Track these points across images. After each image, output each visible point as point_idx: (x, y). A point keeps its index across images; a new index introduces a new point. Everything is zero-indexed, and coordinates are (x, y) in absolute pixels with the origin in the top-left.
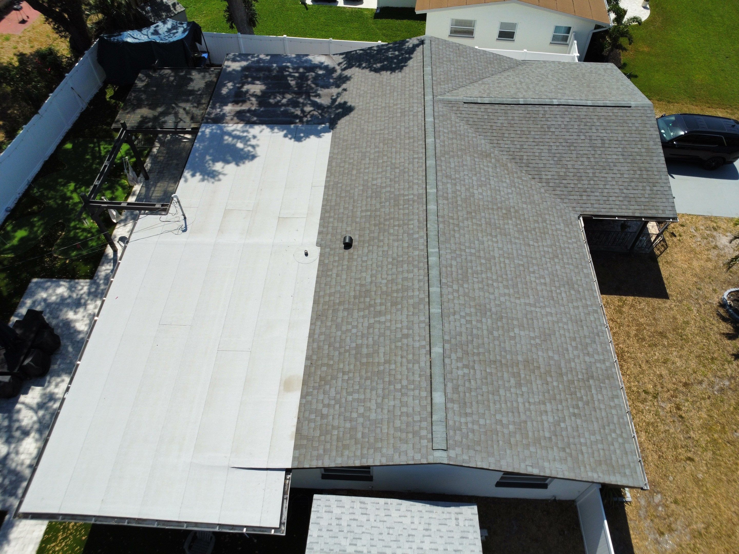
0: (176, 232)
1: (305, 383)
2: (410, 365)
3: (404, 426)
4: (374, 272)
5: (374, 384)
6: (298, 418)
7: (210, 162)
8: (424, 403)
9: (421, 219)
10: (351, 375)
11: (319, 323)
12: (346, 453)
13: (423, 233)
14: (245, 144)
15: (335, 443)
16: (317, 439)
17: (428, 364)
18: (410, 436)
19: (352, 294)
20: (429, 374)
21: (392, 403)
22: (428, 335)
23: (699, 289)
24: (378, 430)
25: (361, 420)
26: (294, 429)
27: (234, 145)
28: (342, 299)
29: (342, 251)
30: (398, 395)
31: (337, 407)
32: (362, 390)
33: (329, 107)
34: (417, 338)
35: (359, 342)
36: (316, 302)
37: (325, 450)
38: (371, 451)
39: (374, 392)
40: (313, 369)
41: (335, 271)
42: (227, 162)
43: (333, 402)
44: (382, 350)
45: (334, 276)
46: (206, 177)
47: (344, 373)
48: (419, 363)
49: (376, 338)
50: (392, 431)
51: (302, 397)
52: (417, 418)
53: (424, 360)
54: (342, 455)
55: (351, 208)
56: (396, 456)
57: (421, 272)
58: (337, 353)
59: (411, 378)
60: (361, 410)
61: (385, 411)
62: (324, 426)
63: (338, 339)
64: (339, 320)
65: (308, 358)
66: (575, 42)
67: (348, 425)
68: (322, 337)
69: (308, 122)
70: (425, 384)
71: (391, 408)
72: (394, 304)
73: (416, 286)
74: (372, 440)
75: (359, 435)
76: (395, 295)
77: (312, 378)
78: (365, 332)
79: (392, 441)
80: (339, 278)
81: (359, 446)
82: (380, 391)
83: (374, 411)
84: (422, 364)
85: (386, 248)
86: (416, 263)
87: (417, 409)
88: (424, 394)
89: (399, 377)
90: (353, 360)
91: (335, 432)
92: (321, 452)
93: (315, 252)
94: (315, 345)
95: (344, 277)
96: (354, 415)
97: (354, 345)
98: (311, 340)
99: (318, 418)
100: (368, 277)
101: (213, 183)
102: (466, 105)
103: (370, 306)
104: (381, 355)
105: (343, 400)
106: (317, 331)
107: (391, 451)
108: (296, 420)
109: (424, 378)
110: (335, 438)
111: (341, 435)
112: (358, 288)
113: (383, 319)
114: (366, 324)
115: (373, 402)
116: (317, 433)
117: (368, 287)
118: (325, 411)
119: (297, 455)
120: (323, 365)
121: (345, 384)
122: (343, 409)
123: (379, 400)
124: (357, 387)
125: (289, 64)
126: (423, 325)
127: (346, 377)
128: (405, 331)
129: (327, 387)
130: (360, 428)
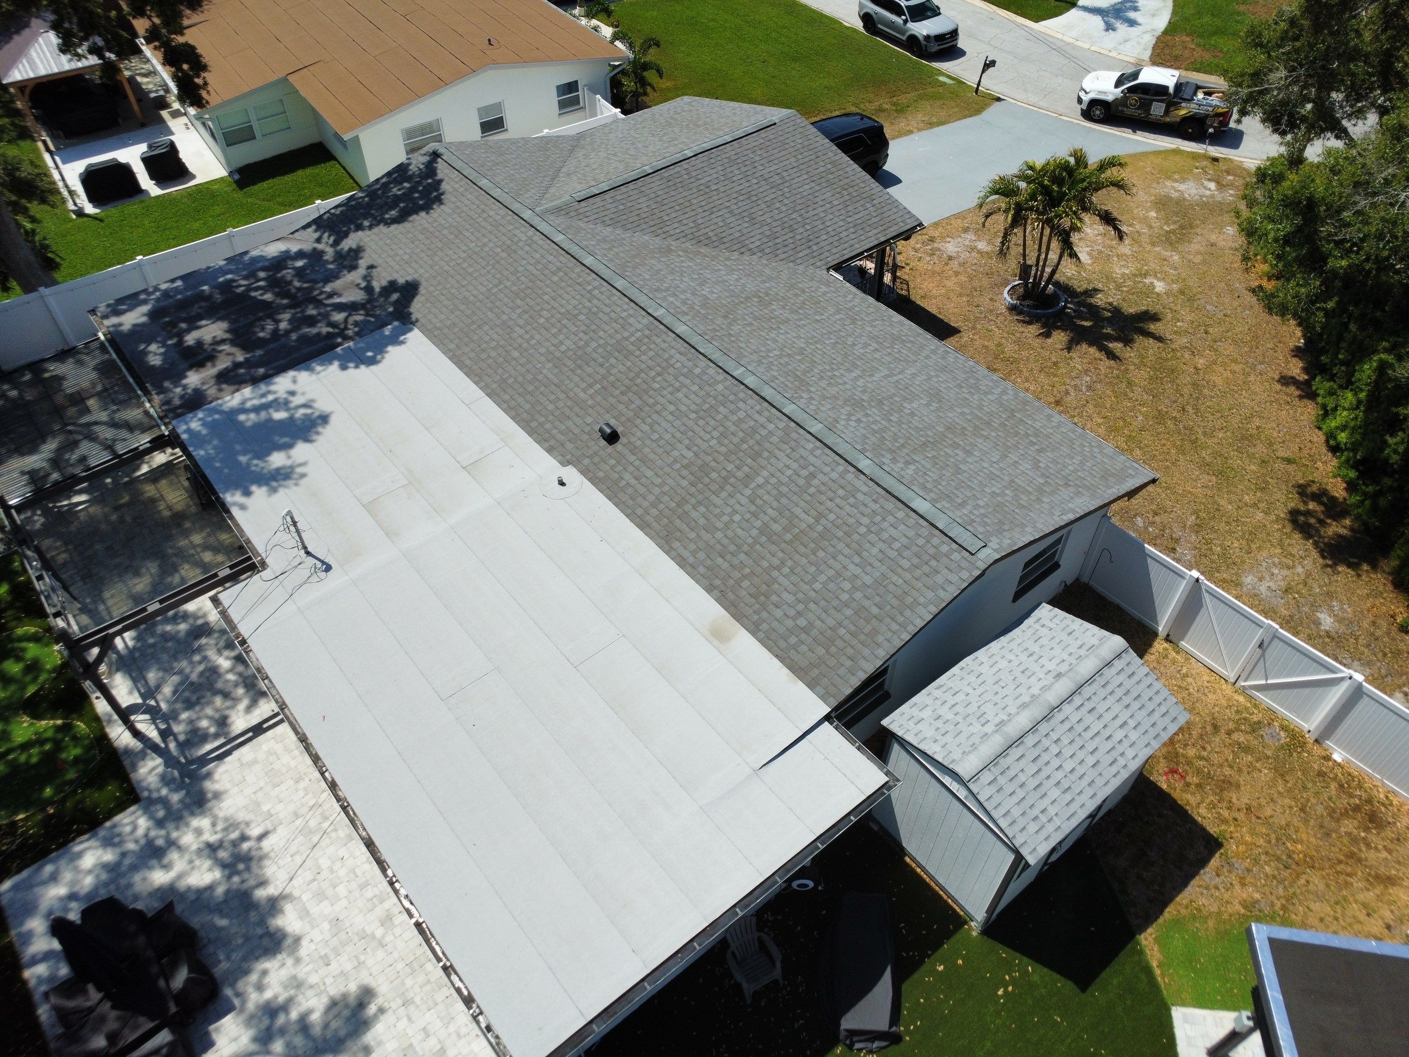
0: (314, 578)
1: (739, 616)
2: (852, 500)
3: (915, 561)
4: (687, 442)
5: (831, 549)
6: (777, 656)
7: (255, 462)
8: (911, 522)
9: (682, 350)
10: (790, 563)
11: (676, 544)
12: (880, 639)
13: (703, 362)
14: (288, 409)
15: (854, 642)
16: (827, 656)
17: (871, 483)
18: (933, 563)
19: (685, 483)
20: (884, 492)
21: (874, 551)
22: (837, 458)
23: (978, 306)
24: (891, 588)
25: (858, 595)
26: (786, 671)
27: (270, 420)
28: (677, 498)
29: (610, 449)
30: (872, 537)
31: (812, 606)
32: (823, 567)
33: (369, 301)
34: (827, 469)
35: (758, 523)
36: (643, 525)
37: (851, 659)
38: (908, 613)
39: (840, 558)
40: (731, 596)
41: (627, 476)
42: (289, 446)
43: (800, 607)
44: (798, 511)
45: (633, 482)
46: (274, 484)
47: (778, 568)
48: (858, 490)
49: (775, 504)
50: (908, 576)
51: (754, 633)
52: (921, 542)
53: (860, 483)
54: (878, 645)
55: (562, 396)
56: (942, 593)
57: (750, 402)
58: (742, 556)
59: (867, 511)
60: (847, 586)
61: (877, 564)
62: (820, 637)
63: (725, 541)
64: (702, 521)
65: (709, 589)
66: (598, 96)
67: (849, 612)
68: (701, 555)
69: (357, 334)
70: (891, 504)
71: (880, 556)
72: (758, 455)
73: (762, 420)
74: (895, 602)
75: (875, 610)
76: (745, 446)
77: (742, 605)
78: (753, 508)
79: (919, 585)
80: (643, 480)
81: (888, 620)
82: (847, 551)
83: (863, 574)
84: (865, 489)
85: (672, 408)
86: (732, 397)
87: (911, 533)
88: (900, 515)
89: (851, 521)
90: (773, 548)
91: (842, 631)
92: (848, 663)
93: (571, 474)
94: (702, 570)
95: (649, 473)
96: (845, 597)
97: (754, 532)
98: (689, 569)
99: (803, 636)
100: (685, 452)
101: (296, 485)
102: (583, 204)
103: (725, 479)
104: (803, 516)
105: (812, 594)
106: (686, 554)
107: (930, 595)
108: (776, 661)
109: (881, 500)
110: (848, 637)
111: (853, 628)
112: (685, 472)
113: (760, 480)
114: (744, 501)
115: (851, 567)
116: (821, 651)
117: (700, 462)
118: (802, 622)
119: (823, 692)
120: (738, 582)
121: (793, 578)
122: (823, 603)
123: (857, 559)
124: (813, 569)
125: (229, 276)
126: (818, 452)
127: (786, 570)
128: (804, 473)
129: (774, 598)
130: (867, 603)
